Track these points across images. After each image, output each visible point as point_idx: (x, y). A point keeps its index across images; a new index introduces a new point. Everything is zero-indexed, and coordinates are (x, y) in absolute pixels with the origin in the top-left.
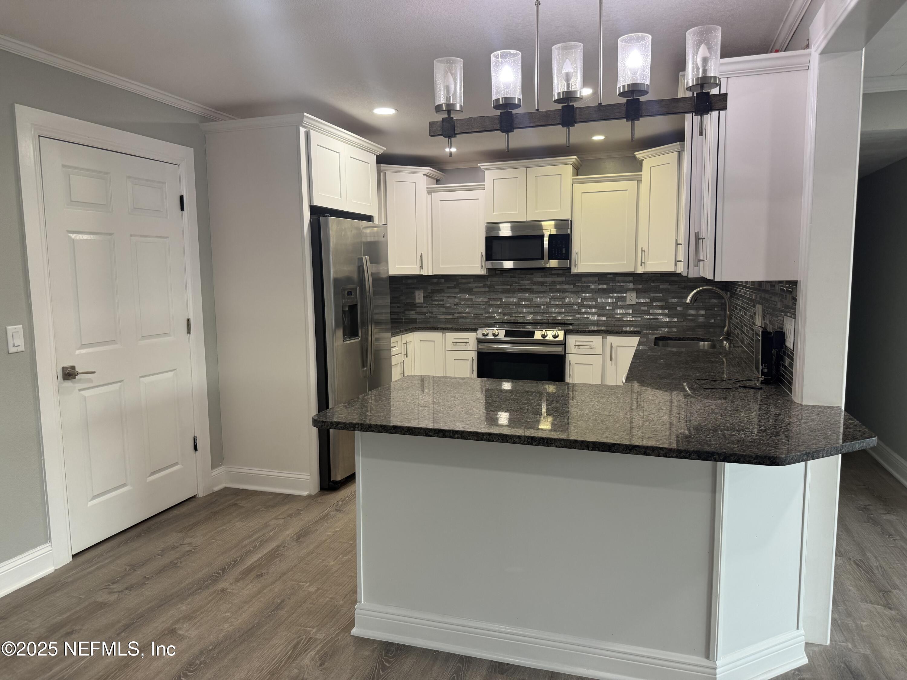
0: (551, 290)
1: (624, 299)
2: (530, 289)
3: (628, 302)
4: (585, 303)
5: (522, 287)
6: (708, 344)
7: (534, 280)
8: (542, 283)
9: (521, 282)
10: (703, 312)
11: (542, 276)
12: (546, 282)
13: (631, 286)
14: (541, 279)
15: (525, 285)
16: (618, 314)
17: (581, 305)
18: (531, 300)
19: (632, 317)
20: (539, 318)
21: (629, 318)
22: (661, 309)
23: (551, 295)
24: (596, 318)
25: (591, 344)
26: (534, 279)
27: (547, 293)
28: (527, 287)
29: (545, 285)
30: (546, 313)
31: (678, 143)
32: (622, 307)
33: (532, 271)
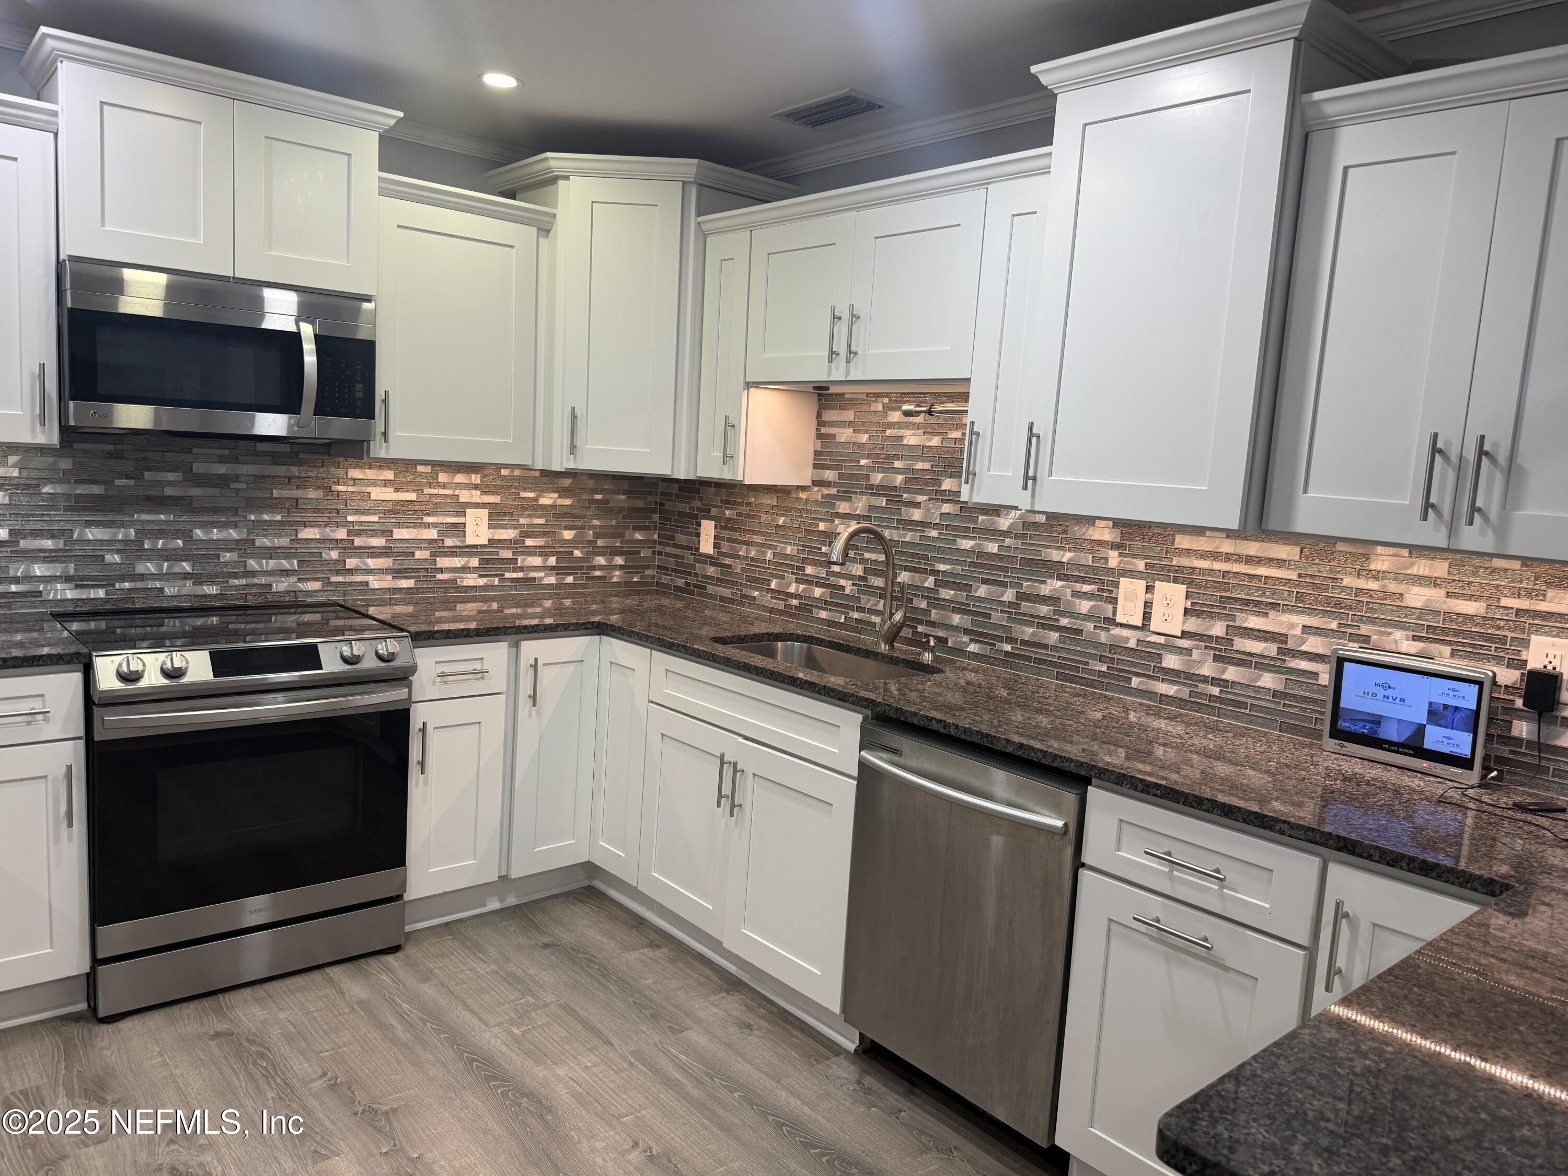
0: (254, 504)
1: (459, 529)
2: (181, 498)
3: (470, 540)
4: (358, 542)
5: (149, 493)
6: (801, 648)
7: (194, 471)
8: (223, 482)
9: (147, 475)
10: (619, 560)
11: (222, 460)
12: (236, 479)
13: (476, 496)
14: (222, 469)
15: (163, 484)
16: (441, 571)
17: (346, 547)
18: (187, 536)
19: (480, 576)
20: (213, 590)
21: (471, 580)
22: (541, 554)
23: (253, 518)
24: (387, 582)
25: (478, 666)
26: (195, 466)
27: (240, 513)
28: (169, 491)
29: (233, 485)
30: (236, 576)
31: (696, 161)
32: (454, 552)
33: (187, 442)
